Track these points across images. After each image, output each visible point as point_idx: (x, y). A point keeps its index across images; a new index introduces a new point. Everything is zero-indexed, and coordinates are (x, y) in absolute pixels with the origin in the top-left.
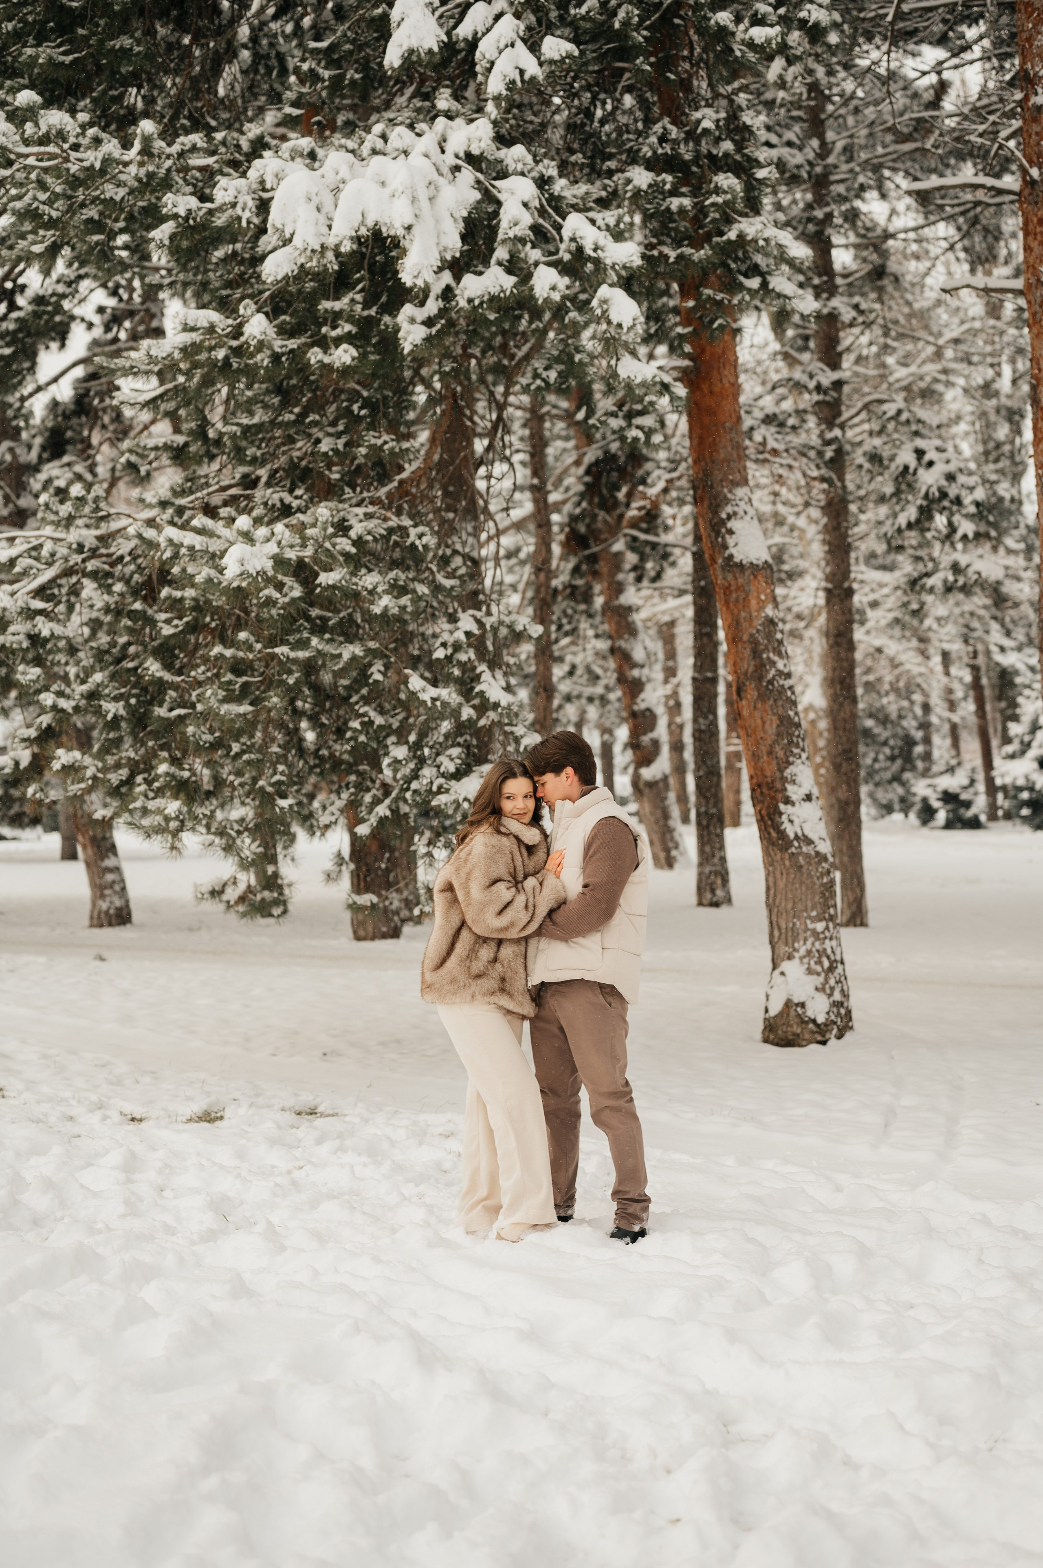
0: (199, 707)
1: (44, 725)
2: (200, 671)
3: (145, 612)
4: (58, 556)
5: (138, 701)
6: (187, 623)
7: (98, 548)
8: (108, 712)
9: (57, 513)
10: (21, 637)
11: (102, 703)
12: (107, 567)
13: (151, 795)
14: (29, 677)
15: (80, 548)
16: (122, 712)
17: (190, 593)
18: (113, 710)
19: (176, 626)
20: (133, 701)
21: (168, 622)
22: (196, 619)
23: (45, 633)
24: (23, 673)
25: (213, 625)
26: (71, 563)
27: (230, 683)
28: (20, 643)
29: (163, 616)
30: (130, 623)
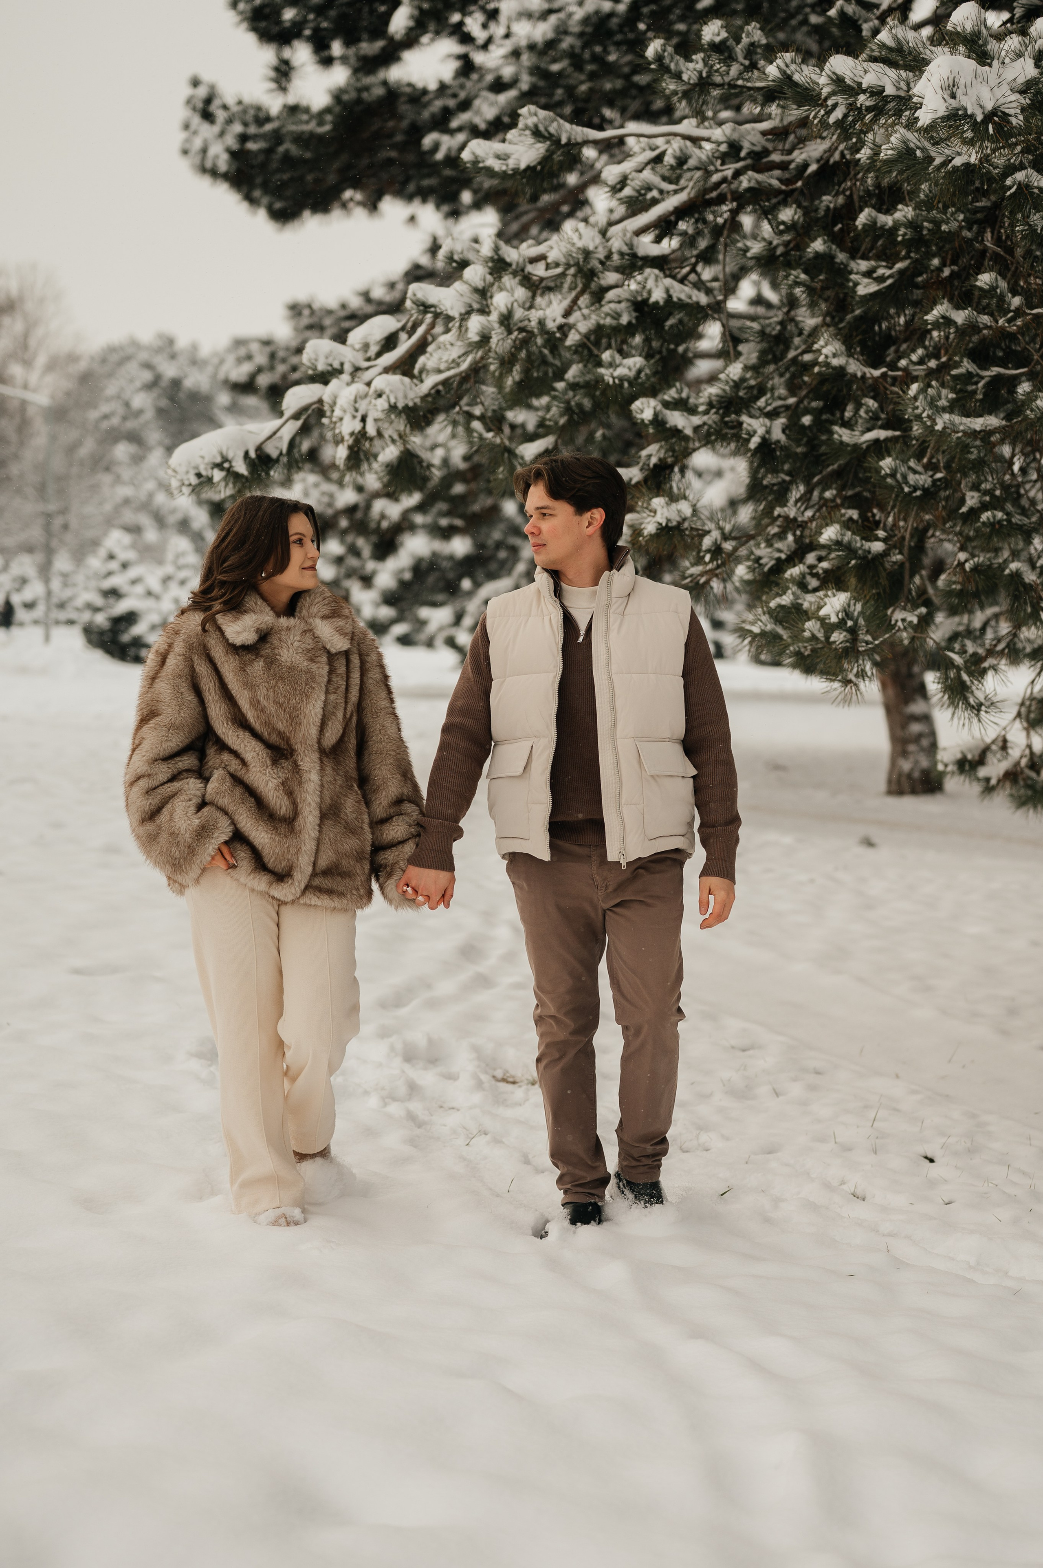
0: (916, 429)
1: (654, 460)
2: (914, 358)
3: (832, 257)
4: (692, 163)
5: (817, 421)
6: (901, 272)
7: (766, 152)
8: (751, 435)
9: (678, 76)
10: (623, 305)
11: (744, 418)
12: (775, 183)
13: (814, 583)
14: (620, 372)
15: (734, 149)
16: (777, 434)
17: (904, 212)
18: (761, 431)
19: (881, 279)
20: (807, 420)
21: (869, 274)
22: (918, 267)
23: (658, 296)
24: (612, 365)
25: (946, 272)
26: (716, 178)
27: (969, 377)
28: (617, 316)
29: (863, 265)
30: (803, 276)
